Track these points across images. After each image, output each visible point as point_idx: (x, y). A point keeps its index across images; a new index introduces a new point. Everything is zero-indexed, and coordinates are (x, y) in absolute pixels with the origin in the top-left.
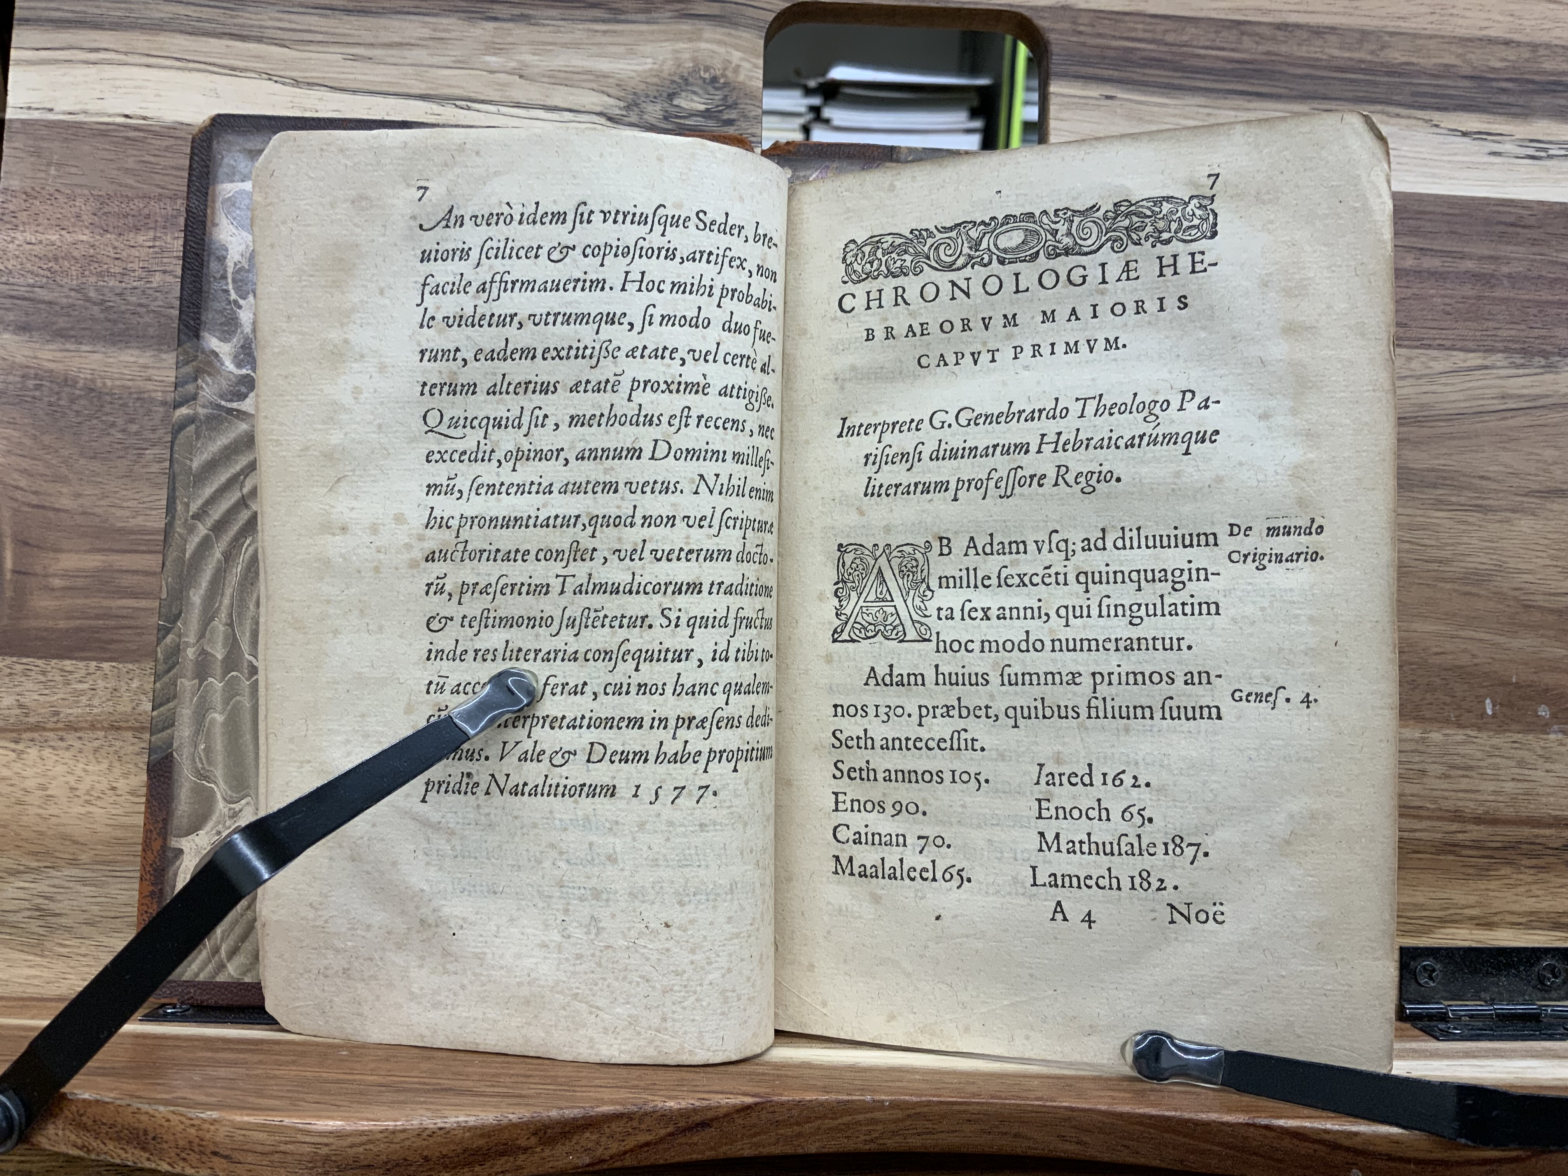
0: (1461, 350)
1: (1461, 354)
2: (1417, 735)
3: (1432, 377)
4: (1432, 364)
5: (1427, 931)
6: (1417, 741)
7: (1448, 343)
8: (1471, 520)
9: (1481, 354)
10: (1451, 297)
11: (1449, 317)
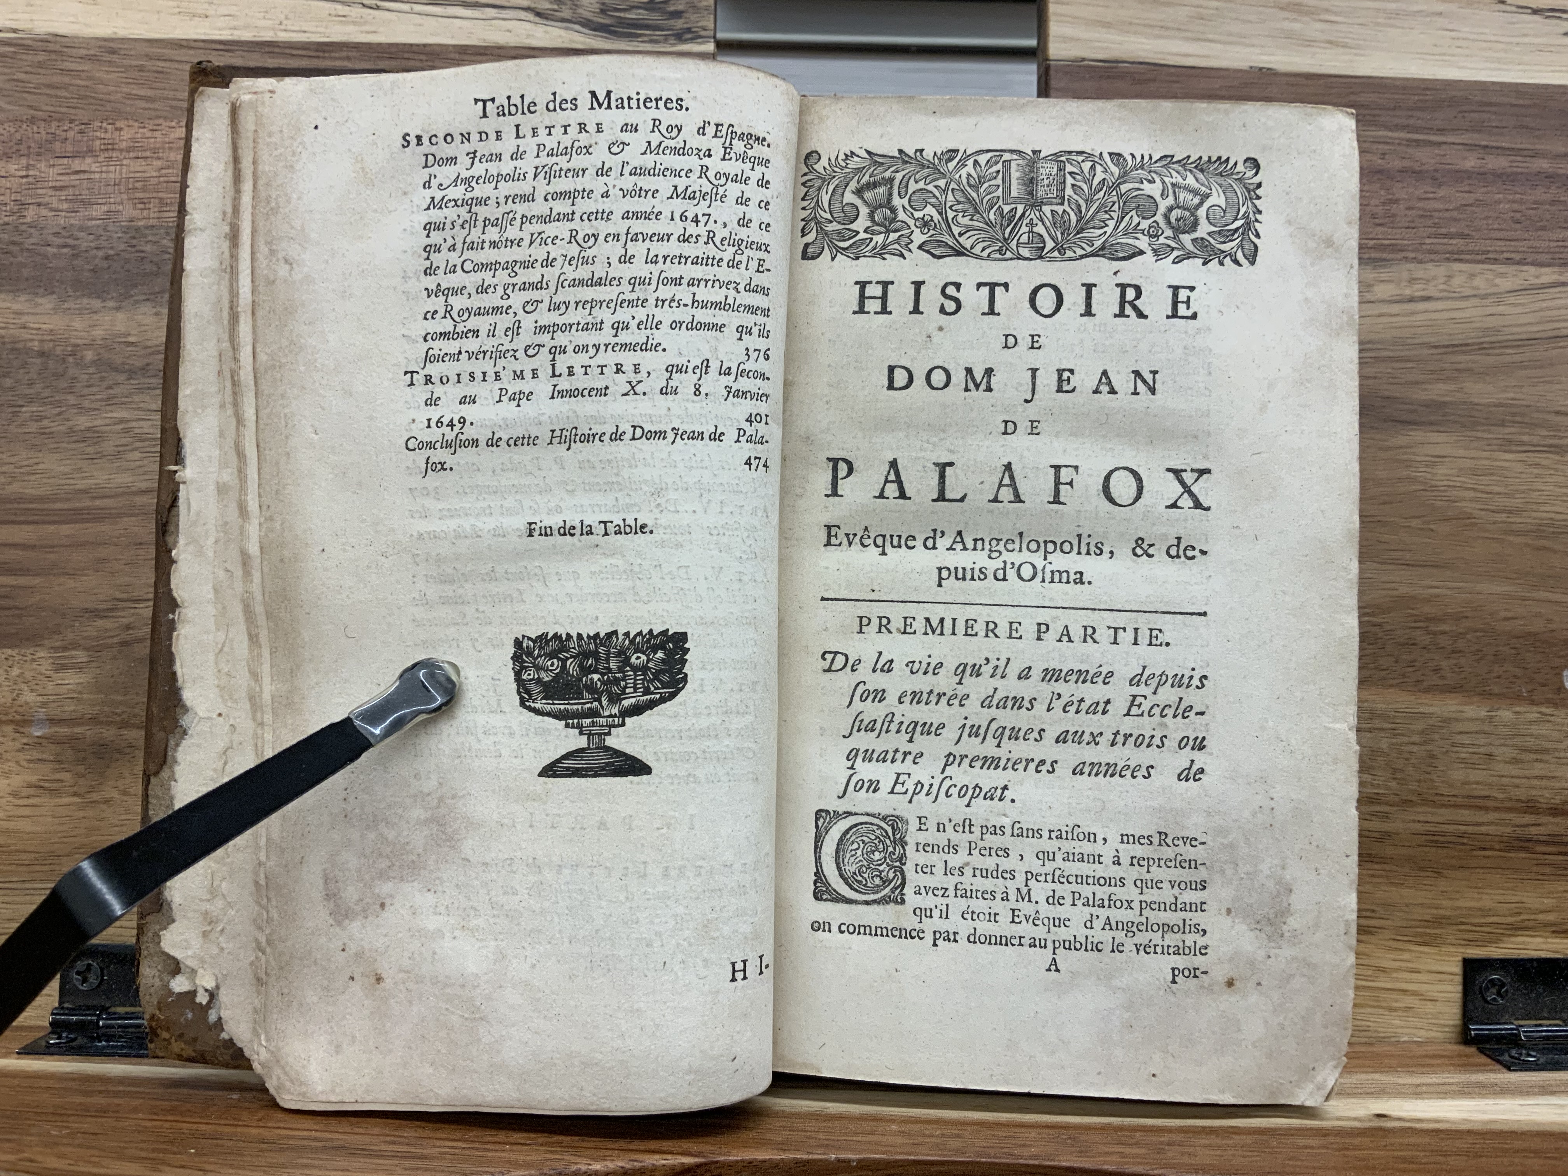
0: (1534, 264)
1: (1532, 270)
2: (1483, 713)
3: (1498, 297)
4: (1498, 281)
5: (1494, 939)
6: (1483, 720)
7: (1517, 257)
8: (1544, 462)
9: (1556, 269)
10: (1521, 202)
11: (1518, 226)
